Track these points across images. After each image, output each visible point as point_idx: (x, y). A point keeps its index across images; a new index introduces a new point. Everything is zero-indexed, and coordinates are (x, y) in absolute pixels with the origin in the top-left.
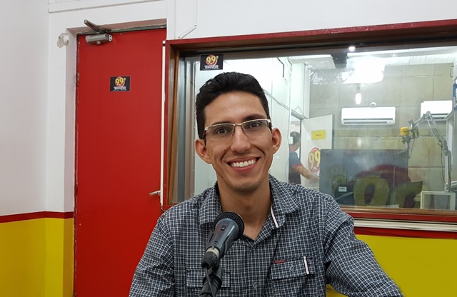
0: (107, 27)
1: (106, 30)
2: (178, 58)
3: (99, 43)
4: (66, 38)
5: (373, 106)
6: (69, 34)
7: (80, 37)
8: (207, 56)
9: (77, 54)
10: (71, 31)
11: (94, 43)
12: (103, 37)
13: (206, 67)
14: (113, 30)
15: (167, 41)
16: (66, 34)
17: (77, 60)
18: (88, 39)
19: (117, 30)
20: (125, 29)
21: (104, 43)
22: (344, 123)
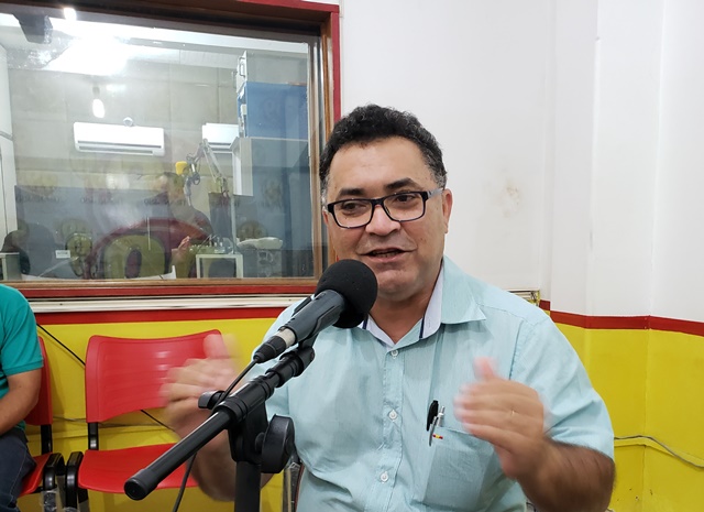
5: (127, 123)
22: (81, 148)
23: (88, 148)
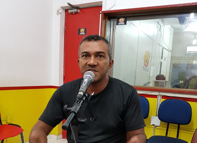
0: (77, 6)
1: (77, 7)
2: (107, 19)
3: (74, 13)
4: (60, 11)
6: (62, 9)
7: (66, 11)
8: (120, 18)
9: (65, 18)
10: (63, 8)
11: (72, 13)
12: (75, 10)
13: (119, 23)
14: (80, 7)
15: (102, 12)
16: (60, 9)
17: (65, 21)
18: (69, 11)
19: (82, 7)
20: (85, 6)
21: (76, 13)
22: (188, 53)
23: (190, 53)
